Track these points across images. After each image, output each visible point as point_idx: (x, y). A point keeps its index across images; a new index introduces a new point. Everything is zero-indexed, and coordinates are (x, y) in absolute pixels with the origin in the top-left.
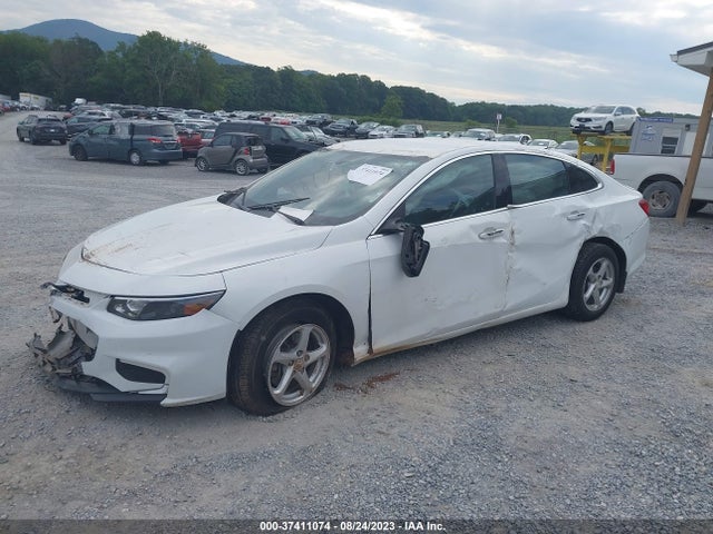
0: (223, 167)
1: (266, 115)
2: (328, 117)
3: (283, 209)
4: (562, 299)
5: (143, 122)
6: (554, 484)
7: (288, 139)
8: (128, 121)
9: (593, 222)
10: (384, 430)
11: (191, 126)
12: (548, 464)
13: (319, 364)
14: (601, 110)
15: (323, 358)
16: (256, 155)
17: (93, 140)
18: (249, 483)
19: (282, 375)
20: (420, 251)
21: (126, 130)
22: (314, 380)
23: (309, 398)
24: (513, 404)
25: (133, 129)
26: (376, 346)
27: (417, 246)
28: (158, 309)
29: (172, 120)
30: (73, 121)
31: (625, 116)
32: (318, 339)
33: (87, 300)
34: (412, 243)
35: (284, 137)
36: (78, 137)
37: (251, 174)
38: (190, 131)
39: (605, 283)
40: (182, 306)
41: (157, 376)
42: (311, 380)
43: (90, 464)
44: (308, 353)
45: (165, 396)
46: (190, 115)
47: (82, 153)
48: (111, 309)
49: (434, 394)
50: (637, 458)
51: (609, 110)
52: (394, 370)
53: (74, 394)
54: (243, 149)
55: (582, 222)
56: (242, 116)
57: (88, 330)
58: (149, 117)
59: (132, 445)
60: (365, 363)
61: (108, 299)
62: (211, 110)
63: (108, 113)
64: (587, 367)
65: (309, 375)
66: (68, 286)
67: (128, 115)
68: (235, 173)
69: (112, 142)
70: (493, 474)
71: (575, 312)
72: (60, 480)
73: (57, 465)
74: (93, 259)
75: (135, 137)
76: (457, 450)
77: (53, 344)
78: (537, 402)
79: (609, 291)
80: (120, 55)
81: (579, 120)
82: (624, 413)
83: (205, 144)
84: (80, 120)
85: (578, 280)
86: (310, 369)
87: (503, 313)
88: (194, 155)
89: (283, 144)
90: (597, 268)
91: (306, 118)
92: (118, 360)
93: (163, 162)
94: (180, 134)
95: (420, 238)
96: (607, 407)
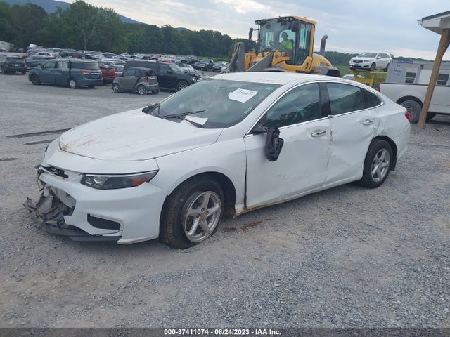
0: (130, 90)
1: (155, 56)
2: (195, 58)
3: (188, 117)
4: (359, 175)
5: (75, 60)
6: (367, 290)
7: (172, 72)
8: (67, 59)
9: (378, 126)
10: (258, 257)
11: (107, 63)
12: (362, 277)
13: (214, 216)
14: (368, 55)
15: (216, 212)
16: (151, 82)
17: (45, 71)
18: (179, 292)
19: (192, 223)
20: (278, 145)
21: (66, 66)
22: (211, 226)
23: (208, 237)
24: (335, 240)
25: (71, 65)
26: (249, 205)
27: (276, 142)
28: (114, 182)
29: (95, 59)
30: (30, 59)
31: (383, 59)
32: (214, 200)
33: (67, 177)
34: (273, 139)
35: (169, 71)
36: (34, 70)
37: (148, 94)
38: (107, 66)
39: (384, 164)
40: (131, 180)
41: (115, 225)
42: (209, 226)
43: (75, 280)
44: (207, 210)
45: (120, 237)
46: (105, 56)
47: (37, 80)
48: (83, 182)
49: (285, 234)
50: (415, 273)
51: (374, 55)
52: (258, 220)
53: (58, 236)
54: (143, 78)
55: (372, 126)
56: (139, 57)
57: (68, 195)
58: (79, 57)
59: (100, 269)
60: (242, 215)
61: (82, 176)
62: (119, 53)
63: (52, 54)
64: (377, 217)
65: (208, 223)
66: (53, 167)
67: (65, 55)
68: (138, 93)
69: (56, 73)
70: (329, 284)
71: (366, 182)
72: (57, 292)
73: (54, 282)
74: (68, 150)
75: (72, 70)
76: (304, 269)
77: (39, 204)
78: (350, 239)
79: (387, 169)
80: (58, 15)
81: (355, 61)
82: (403, 245)
83: (118, 75)
84: (34, 58)
85: (369, 163)
86: (209, 219)
87: (324, 183)
88: (111, 82)
89: (169, 75)
90: (379, 155)
91: (181, 58)
92: (89, 215)
93: (91, 86)
94: (101, 68)
95: (277, 136)
96: (393, 242)
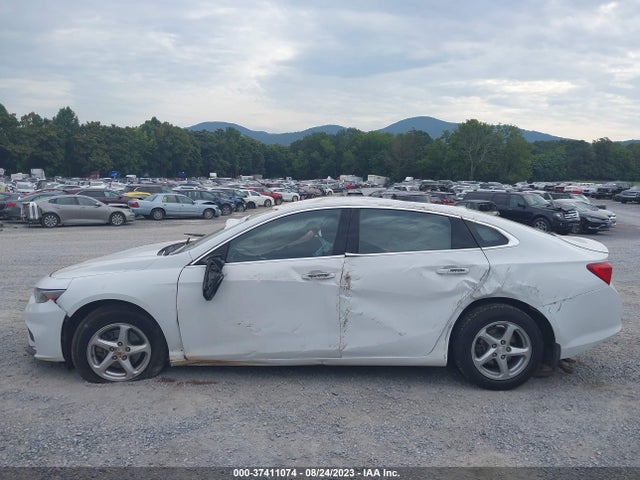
1: (562, 184)
7: (525, 205)
9: (483, 279)
15: (145, 353)
19: (105, 356)
20: (212, 280)
26: (190, 354)
44: (128, 346)
55: (464, 278)
79: (526, 362)
80: (444, 140)
89: (521, 210)
95: (217, 270)
